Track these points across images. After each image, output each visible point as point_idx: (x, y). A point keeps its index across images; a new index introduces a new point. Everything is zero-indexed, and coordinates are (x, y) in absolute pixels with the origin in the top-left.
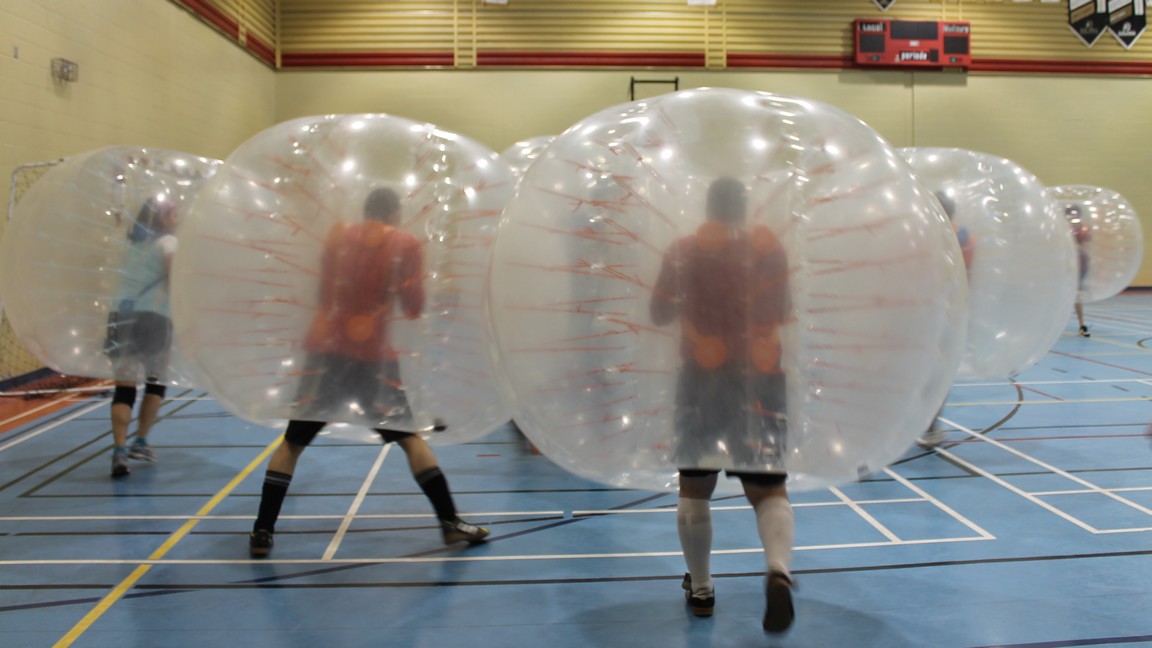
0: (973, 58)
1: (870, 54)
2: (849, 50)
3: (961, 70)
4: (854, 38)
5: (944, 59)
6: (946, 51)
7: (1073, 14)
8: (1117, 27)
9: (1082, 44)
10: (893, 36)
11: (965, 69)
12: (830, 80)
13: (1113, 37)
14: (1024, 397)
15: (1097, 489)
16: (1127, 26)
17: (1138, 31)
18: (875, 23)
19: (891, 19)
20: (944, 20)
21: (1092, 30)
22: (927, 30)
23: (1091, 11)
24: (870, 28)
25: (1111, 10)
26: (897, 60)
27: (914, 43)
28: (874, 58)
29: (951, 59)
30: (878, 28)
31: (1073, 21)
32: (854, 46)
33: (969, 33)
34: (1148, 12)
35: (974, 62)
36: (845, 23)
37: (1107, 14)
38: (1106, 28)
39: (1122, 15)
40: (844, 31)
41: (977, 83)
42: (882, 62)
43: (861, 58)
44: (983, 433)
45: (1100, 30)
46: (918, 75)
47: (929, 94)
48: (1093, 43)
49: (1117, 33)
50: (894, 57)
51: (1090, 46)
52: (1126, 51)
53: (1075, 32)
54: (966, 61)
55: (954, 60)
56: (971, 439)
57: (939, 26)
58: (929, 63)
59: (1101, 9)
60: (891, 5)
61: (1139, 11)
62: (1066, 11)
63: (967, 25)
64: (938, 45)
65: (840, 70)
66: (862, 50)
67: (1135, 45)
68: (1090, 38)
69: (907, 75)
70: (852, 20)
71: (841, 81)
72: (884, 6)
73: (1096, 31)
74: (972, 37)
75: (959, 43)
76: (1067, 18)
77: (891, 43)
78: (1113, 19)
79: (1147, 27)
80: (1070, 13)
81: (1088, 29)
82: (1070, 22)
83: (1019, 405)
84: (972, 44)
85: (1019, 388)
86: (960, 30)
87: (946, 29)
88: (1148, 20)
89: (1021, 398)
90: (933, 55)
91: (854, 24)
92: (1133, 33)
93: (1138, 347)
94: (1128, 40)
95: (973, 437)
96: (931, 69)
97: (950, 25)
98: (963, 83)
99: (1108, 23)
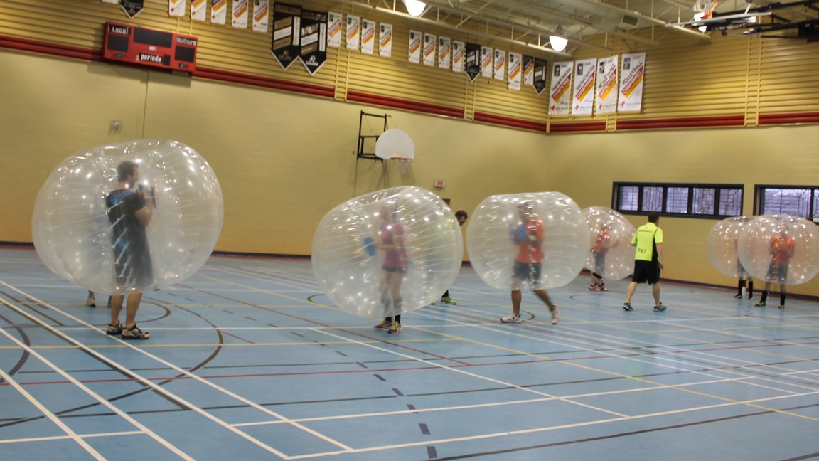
0: (196, 65)
1: (115, 52)
2: (99, 46)
3: (187, 74)
4: (104, 37)
5: (174, 64)
6: (177, 58)
7: (275, 43)
8: (306, 58)
9: (280, 67)
10: (136, 40)
11: (190, 74)
12: (80, 69)
13: (303, 65)
14: (224, 340)
15: (285, 420)
16: (313, 58)
17: (319, 65)
18: (123, 27)
19: (136, 25)
20: (178, 33)
21: (288, 58)
22: (163, 39)
23: (289, 43)
24: (118, 31)
25: (302, 45)
26: (137, 59)
27: (152, 48)
28: (120, 55)
29: (180, 64)
30: (125, 32)
31: (275, 49)
32: (103, 43)
33: (196, 46)
34: (328, 50)
35: (198, 69)
36: (98, 24)
37: (299, 47)
38: (298, 57)
39: (310, 49)
40: (98, 26)
41: (200, 89)
42: (124, 59)
43: (108, 54)
44: (191, 371)
45: (293, 59)
46: (152, 74)
47: (160, 91)
48: (287, 68)
49: (305, 63)
50: (135, 57)
51: (285, 70)
52: (311, 76)
53: (276, 58)
54: (191, 68)
55: (182, 66)
56: (182, 375)
57: (173, 37)
58: (162, 65)
59: (296, 42)
60: (137, 15)
61: (322, 48)
62: (271, 40)
63: (196, 40)
64: (171, 52)
65: (89, 61)
66: (109, 48)
67: (317, 73)
68: (285, 63)
69: (144, 73)
70: (104, 22)
71: (89, 70)
72: (132, 15)
73: (290, 59)
74: (198, 50)
75: (187, 53)
76: (271, 46)
77: (133, 45)
78: (303, 51)
79: (327, 61)
80: (273, 41)
81: (285, 56)
82: (272, 49)
83: (220, 347)
84: (198, 55)
85: (219, 332)
86: (190, 43)
87: (179, 40)
88: (328, 56)
89: (221, 341)
90: (166, 59)
91: (105, 25)
92: (317, 64)
93: (309, 302)
94: (313, 69)
95: (183, 375)
96: (163, 71)
97: (182, 38)
98: (188, 85)
99: (300, 54)
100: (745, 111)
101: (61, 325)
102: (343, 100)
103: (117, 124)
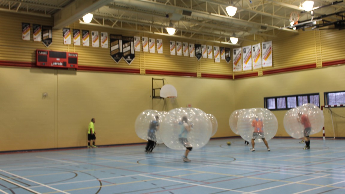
0: (79, 65)
1: (42, 63)
2: (34, 61)
3: (74, 69)
4: (36, 56)
5: (68, 65)
6: (69, 63)
7: (112, 52)
8: (126, 57)
9: (115, 62)
10: (50, 56)
11: (76, 69)
12: (26, 72)
13: (125, 61)
14: (102, 184)
16: (129, 57)
17: (132, 59)
18: (44, 51)
19: (50, 50)
20: (69, 51)
21: (118, 58)
22: (63, 55)
23: (118, 52)
24: (42, 53)
25: (124, 51)
26: (52, 65)
27: (58, 59)
28: (44, 64)
29: (71, 66)
30: (45, 53)
31: (112, 54)
32: (36, 59)
33: (77, 56)
34: (135, 53)
35: (79, 67)
36: (33, 51)
37: (123, 53)
38: (122, 57)
39: (127, 53)
40: (32, 53)
41: (80, 75)
42: (46, 65)
43: (39, 64)
45: (120, 58)
46: (59, 71)
47: (63, 78)
48: (118, 62)
49: (126, 59)
50: (51, 64)
51: (117, 63)
52: (129, 65)
53: (112, 58)
54: (76, 66)
55: (72, 66)
57: (67, 54)
58: (63, 67)
59: (121, 51)
60: (50, 45)
61: (133, 52)
62: (110, 51)
63: (77, 54)
64: (66, 60)
65: (30, 68)
66: (39, 61)
67: (132, 63)
68: (117, 60)
69: (55, 71)
70: (35, 50)
71: (31, 72)
72: (47, 46)
73: (119, 58)
74: (78, 58)
75: (74, 60)
76: (110, 53)
77: (49, 59)
78: (125, 55)
79: (135, 58)
80: (111, 52)
81: (117, 57)
82: (111, 55)
83: (101, 188)
84: (78, 61)
85: (100, 181)
86: (74, 56)
87: (69, 55)
88: (135, 55)
89: (101, 185)
90: (64, 64)
91: (36, 51)
92: (131, 60)
93: (137, 163)
94: (129, 62)
96: (64, 69)
97: (71, 54)
98: (75, 74)
99: (123, 56)
100: (316, 61)
101: (29, 186)
102: (144, 74)
103: (45, 94)
